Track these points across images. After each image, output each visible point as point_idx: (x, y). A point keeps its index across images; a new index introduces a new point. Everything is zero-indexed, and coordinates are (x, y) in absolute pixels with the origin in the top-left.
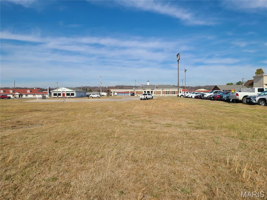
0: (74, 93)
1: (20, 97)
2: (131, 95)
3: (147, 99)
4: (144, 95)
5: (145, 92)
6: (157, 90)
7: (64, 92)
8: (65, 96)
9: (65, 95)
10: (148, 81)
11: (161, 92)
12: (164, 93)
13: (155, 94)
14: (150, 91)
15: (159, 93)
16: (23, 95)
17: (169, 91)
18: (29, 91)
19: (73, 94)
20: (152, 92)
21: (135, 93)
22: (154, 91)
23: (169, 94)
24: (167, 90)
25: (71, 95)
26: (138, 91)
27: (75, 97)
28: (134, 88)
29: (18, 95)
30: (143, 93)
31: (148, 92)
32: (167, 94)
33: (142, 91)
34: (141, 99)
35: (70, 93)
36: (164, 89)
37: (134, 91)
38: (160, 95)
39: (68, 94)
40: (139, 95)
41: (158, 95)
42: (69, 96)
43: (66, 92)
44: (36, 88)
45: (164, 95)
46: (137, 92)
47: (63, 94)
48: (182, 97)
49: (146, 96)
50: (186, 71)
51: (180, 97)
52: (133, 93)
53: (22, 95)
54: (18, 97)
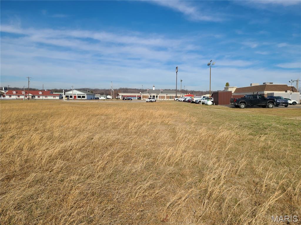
0: (85, 95)
1: (32, 98)
2: (138, 99)
3: (151, 101)
4: (149, 98)
5: (151, 96)
6: (161, 95)
7: (76, 94)
8: (77, 99)
9: (77, 97)
10: (154, 86)
11: (166, 97)
12: (168, 97)
13: (159, 98)
14: (156, 95)
15: (163, 97)
16: (36, 96)
17: (172, 96)
18: (40, 93)
19: (84, 97)
20: (157, 96)
21: (142, 97)
22: (159, 96)
23: (172, 98)
24: (170, 95)
25: (82, 98)
26: (144, 95)
27: (86, 99)
28: (141, 92)
29: (31, 96)
30: (149, 97)
31: (154, 96)
32: (170, 98)
33: (148, 95)
34: (147, 102)
35: (81, 95)
36: (168, 94)
37: (140, 95)
38: (164, 99)
39: (79, 97)
40: (145, 99)
41: (163, 99)
42: (80, 99)
43: (78, 94)
44: (46, 90)
45: (168, 99)
46: (144, 97)
47: (75, 96)
48: (177, 101)
49: (150, 99)
50: (181, 81)
51: (176, 100)
52: (140, 97)
53: (34, 96)
54: (31, 98)
